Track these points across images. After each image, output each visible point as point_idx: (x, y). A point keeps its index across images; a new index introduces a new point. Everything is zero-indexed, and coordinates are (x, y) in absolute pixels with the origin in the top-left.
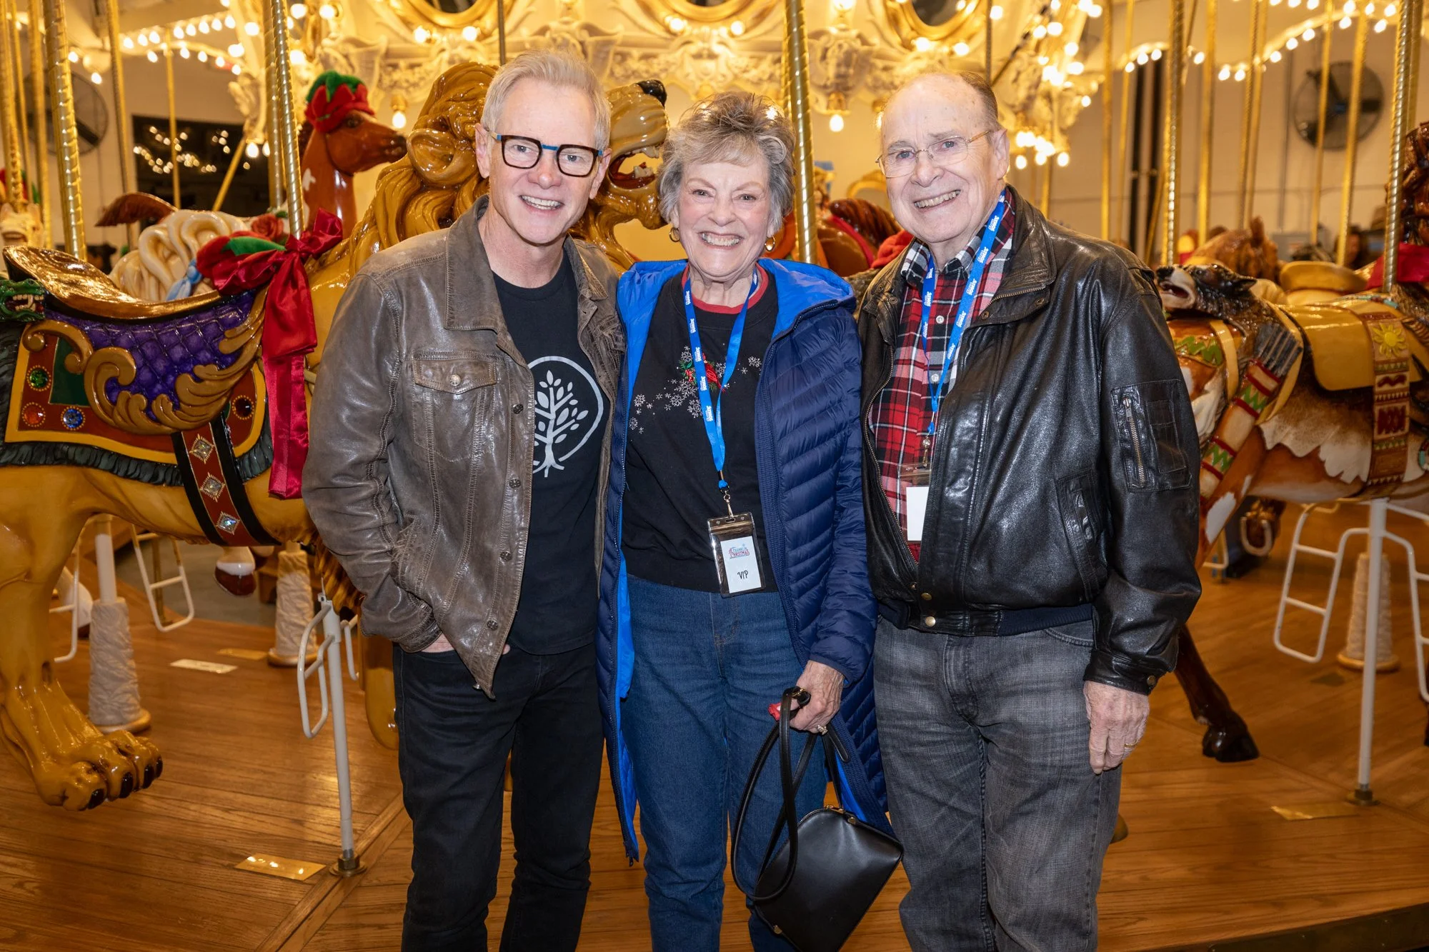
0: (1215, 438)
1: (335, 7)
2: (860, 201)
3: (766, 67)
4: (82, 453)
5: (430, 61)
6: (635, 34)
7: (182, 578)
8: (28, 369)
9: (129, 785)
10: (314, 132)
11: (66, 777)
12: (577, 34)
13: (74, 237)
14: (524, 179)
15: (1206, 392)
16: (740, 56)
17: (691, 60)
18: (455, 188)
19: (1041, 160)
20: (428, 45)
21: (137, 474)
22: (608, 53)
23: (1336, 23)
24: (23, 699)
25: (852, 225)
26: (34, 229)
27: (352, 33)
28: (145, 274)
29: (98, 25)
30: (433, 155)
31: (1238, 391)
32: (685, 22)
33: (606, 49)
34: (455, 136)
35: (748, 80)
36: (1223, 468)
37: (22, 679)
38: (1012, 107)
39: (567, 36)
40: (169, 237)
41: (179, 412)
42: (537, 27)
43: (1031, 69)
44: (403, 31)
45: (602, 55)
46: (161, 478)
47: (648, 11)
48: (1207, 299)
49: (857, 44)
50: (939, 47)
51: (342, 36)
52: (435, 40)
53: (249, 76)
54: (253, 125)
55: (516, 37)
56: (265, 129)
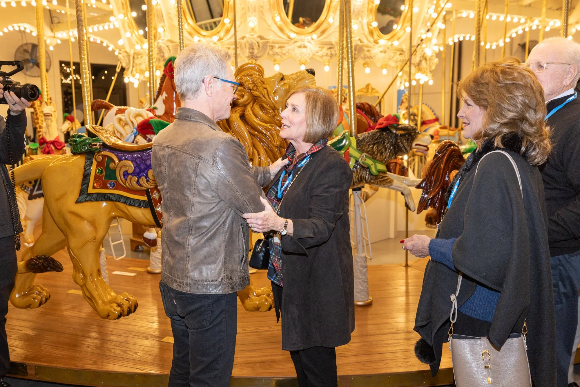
1: (163, 28)
2: (365, 103)
3: (325, 51)
4: (114, 196)
6: (277, 39)
7: (122, 241)
8: (96, 168)
9: (129, 312)
10: (167, 77)
11: (110, 308)
12: (256, 39)
13: (88, 118)
16: (315, 47)
17: (298, 48)
18: (245, 106)
19: (422, 82)
21: (133, 204)
22: (267, 46)
23: (531, 27)
24: (92, 282)
25: (363, 111)
26: (54, 112)
27: (170, 38)
28: (116, 132)
29: (52, 27)
32: (295, 34)
33: (267, 45)
34: (245, 88)
35: (318, 56)
37: (91, 275)
38: (414, 64)
39: (253, 40)
40: (125, 119)
41: (148, 183)
42: (241, 36)
43: (421, 50)
44: (189, 37)
45: (265, 47)
46: (142, 205)
47: (281, 30)
49: (359, 43)
50: (387, 42)
51: (166, 39)
52: (201, 41)
53: (126, 52)
54: (127, 71)
55: (233, 40)
56: (132, 72)
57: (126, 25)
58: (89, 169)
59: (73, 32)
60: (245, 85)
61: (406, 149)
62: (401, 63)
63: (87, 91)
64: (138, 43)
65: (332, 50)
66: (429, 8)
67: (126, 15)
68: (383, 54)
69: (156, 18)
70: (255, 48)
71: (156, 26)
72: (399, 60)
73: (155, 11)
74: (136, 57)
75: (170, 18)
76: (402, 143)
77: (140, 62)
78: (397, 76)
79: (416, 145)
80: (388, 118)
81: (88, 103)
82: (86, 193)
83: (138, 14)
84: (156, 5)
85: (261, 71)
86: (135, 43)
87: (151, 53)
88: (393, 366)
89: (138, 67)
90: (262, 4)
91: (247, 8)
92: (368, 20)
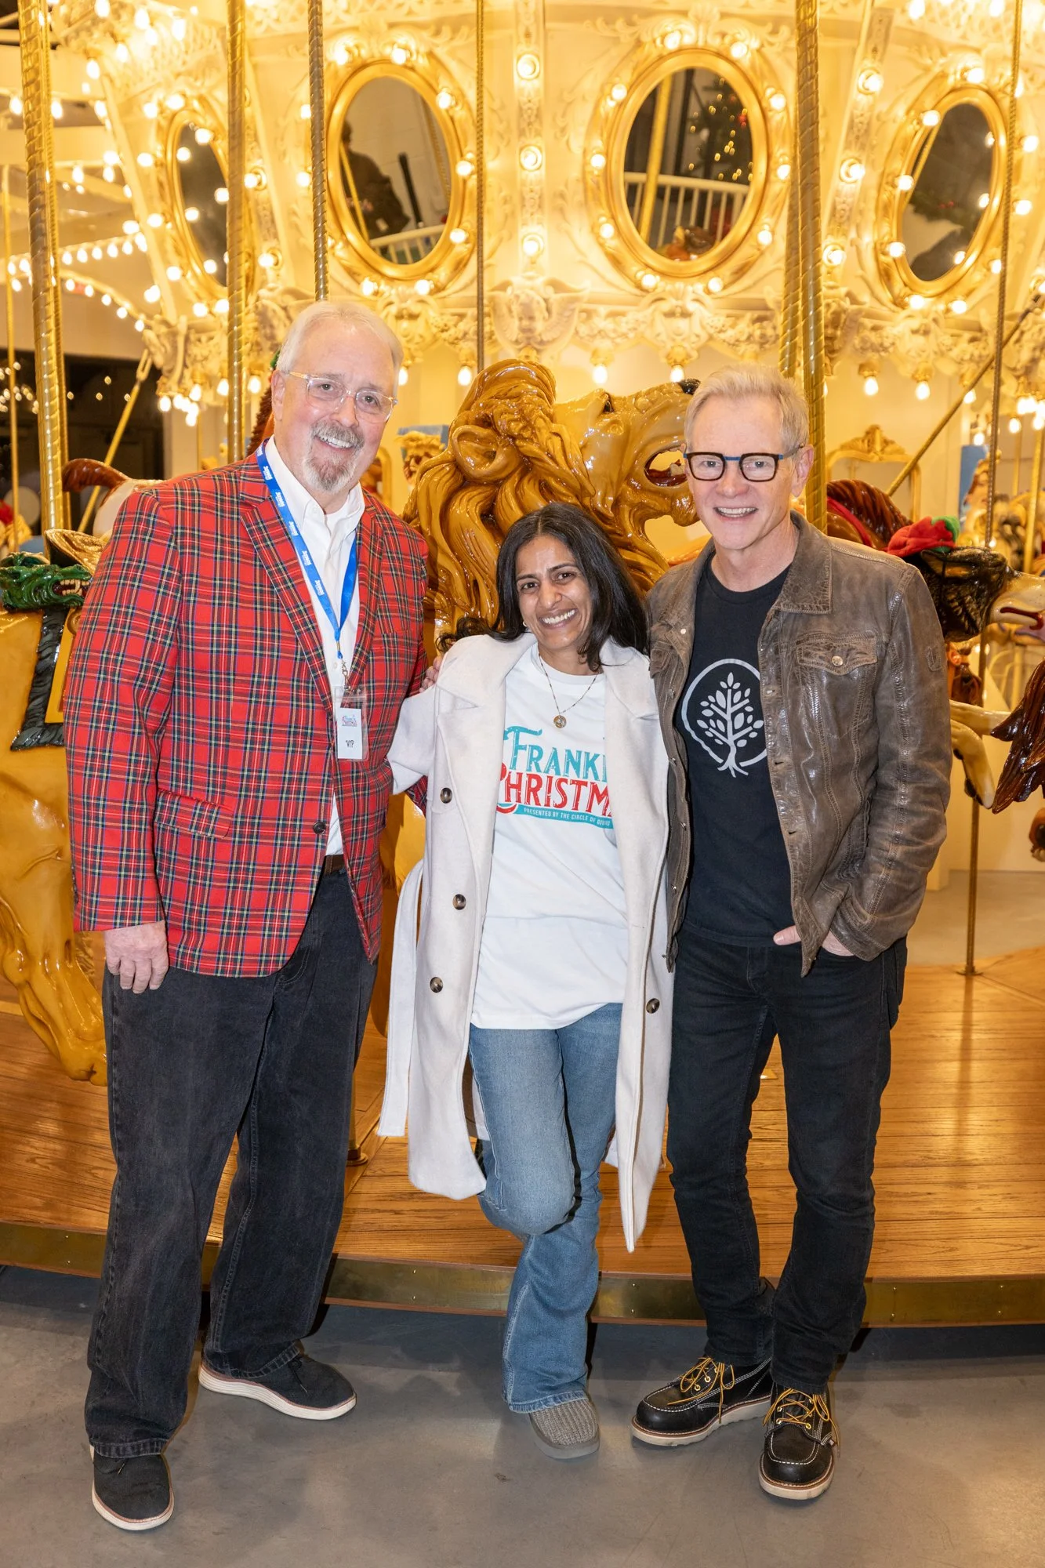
1: (274, 255)
2: (857, 483)
3: (744, 327)
6: (602, 290)
11: (95, 1052)
12: (541, 290)
16: (716, 314)
17: (663, 318)
18: (496, 483)
20: (374, 298)
22: (573, 310)
24: (47, 975)
25: (849, 507)
27: (292, 284)
30: (476, 451)
32: (657, 277)
33: (572, 306)
34: (499, 434)
35: (723, 341)
37: (47, 956)
38: (1014, 369)
39: (532, 293)
42: (497, 282)
43: (1036, 328)
44: (347, 282)
45: (567, 313)
47: (616, 262)
49: (846, 304)
50: (934, 303)
51: (281, 288)
52: (382, 294)
53: (166, 323)
54: (168, 377)
55: (473, 292)
56: (180, 382)
57: (169, 245)
58: (52, 655)
59: (17, 265)
60: (501, 423)
61: (973, 623)
62: (973, 366)
63: (52, 433)
64: (200, 299)
65: (765, 323)
67: (169, 216)
68: (920, 340)
69: (254, 226)
70: (537, 315)
71: (253, 249)
72: (967, 357)
73: (251, 204)
74: (193, 337)
75: (296, 227)
76: (962, 603)
77: (205, 353)
78: (959, 404)
79: (1004, 610)
80: (921, 530)
81: (54, 468)
82: (41, 723)
83: (203, 215)
84: (256, 189)
85: (546, 385)
86: (192, 296)
87: (235, 328)
88: (907, 1259)
89: (199, 366)
90: (562, 188)
91: (516, 199)
92: (876, 238)
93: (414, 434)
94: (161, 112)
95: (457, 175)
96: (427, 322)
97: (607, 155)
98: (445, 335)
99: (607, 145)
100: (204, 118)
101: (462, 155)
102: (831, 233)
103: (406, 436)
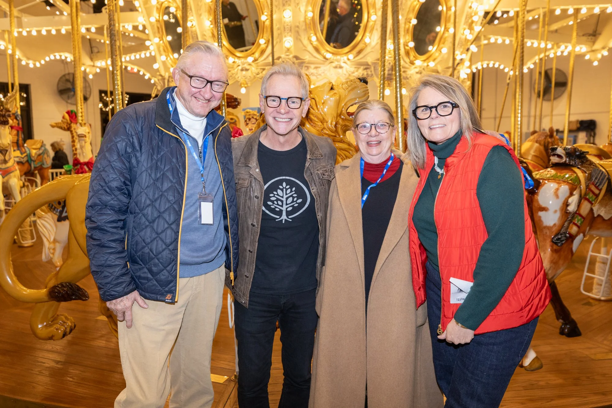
0: (577, 213)
5: (234, 70)
6: (313, 59)
12: (292, 60)
14: (275, 112)
15: (574, 195)
16: (351, 67)
17: (333, 68)
20: (233, 64)
22: (302, 66)
29: (92, 57)
31: (586, 194)
32: (331, 55)
33: (302, 64)
36: (581, 224)
39: (288, 60)
43: (458, 71)
47: (317, 50)
48: (569, 159)
50: (423, 63)
52: (236, 62)
53: (161, 75)
55: (270, 58)
57: (161, 49)
66: (465, 29)
67: (161, 39)
69: (191, 40)
73: (190, 33)
74: (170, 80)
83: (173, 38)
84: (191, 27)
86: (170, 66)
90: (298, 24)
91: (282, 29)
92: (404, 41)
93: (248, 110)
94: (158, 3)
95: (261, 21)
96: (252, 72)
97: (313, 12)
98: (258, 76)
99: (313, 8)
100: (172, 4)
101: (263, 14)
102: (390, 39)
103: (245, 111)
